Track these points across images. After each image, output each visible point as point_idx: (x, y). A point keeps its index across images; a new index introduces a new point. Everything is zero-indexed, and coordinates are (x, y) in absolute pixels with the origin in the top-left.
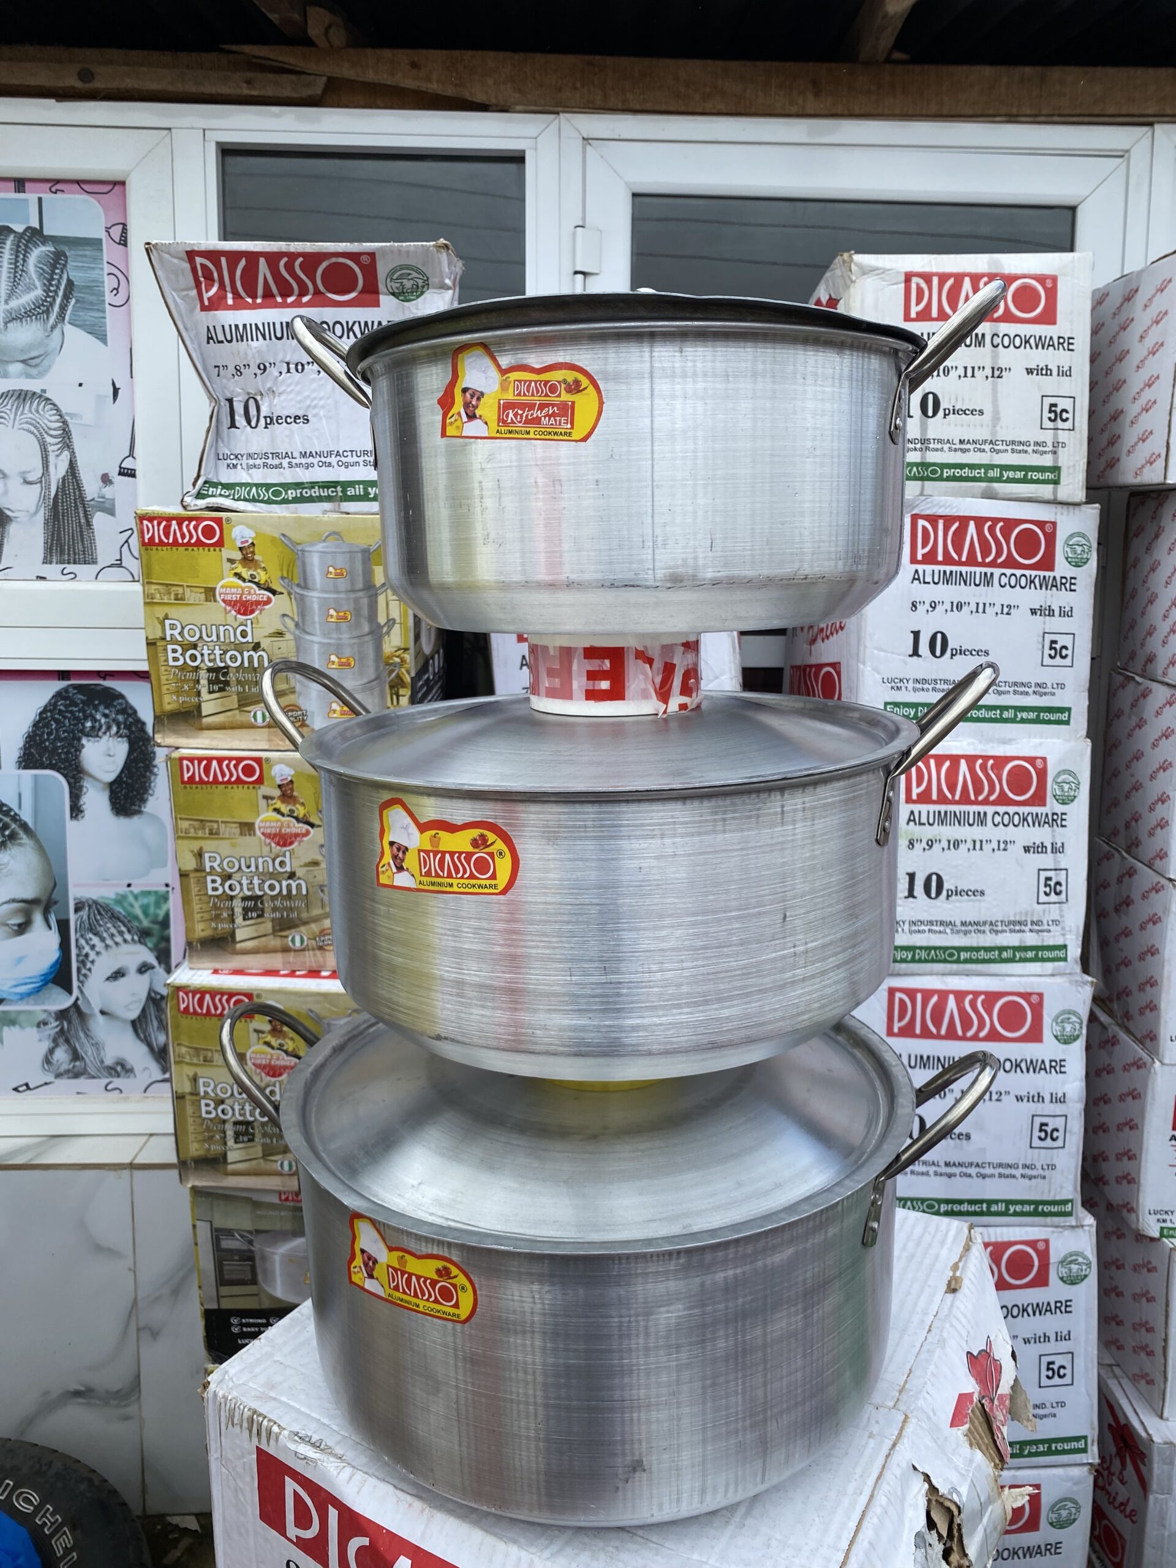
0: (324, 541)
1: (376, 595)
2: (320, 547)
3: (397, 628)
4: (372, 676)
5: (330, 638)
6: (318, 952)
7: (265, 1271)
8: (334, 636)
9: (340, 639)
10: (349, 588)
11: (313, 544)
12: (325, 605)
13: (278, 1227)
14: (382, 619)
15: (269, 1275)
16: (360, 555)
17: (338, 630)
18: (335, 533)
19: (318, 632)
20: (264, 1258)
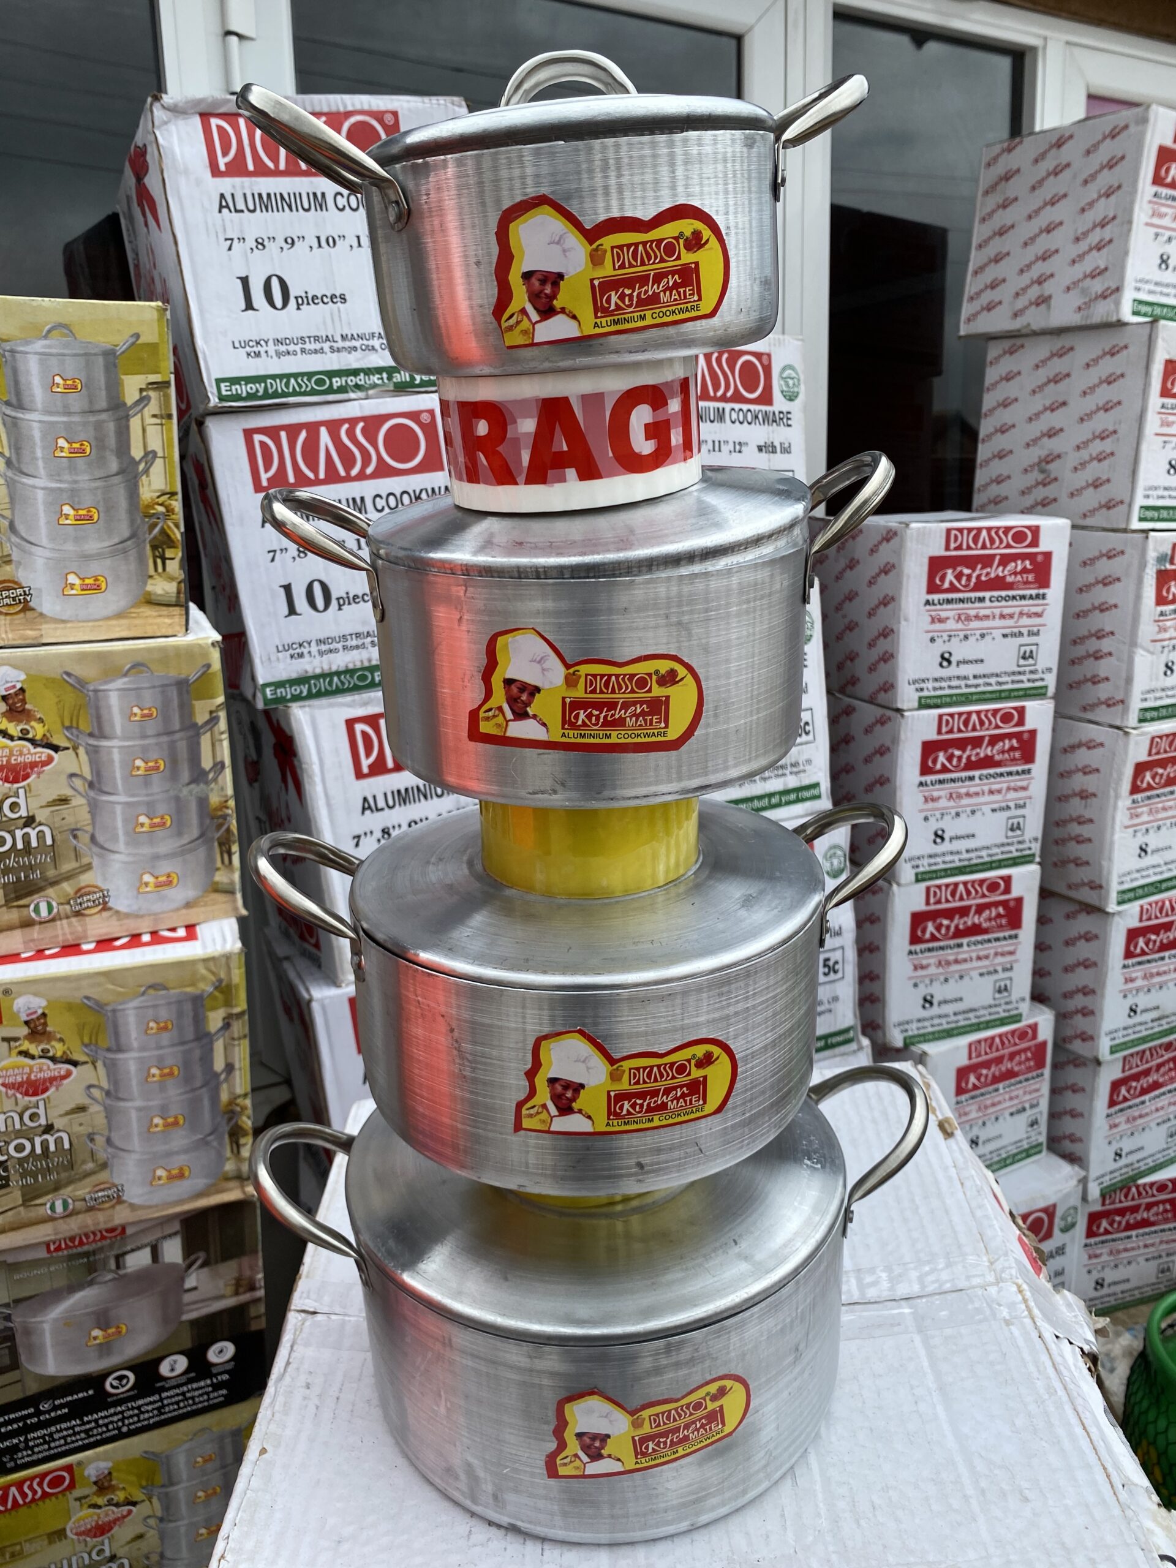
0: (46, 337)
1: (127, 418)
2: (39, 346)
3: (158, 466)
4: (126, 534)
5: (61, 481)
6: (74, 920)
7: (31, 1349)
8: (67, 477)
9: (76, 482)
10: (86, 408)
11: (27, 342)
12: (51, 433)
13: (46, 1287)
14: (137, 453)
15: (37, 1352)
16: (100, 360)
17: (72, 469)
18: (61, 326)
19: (42, 472)
20: (28, 1332)
